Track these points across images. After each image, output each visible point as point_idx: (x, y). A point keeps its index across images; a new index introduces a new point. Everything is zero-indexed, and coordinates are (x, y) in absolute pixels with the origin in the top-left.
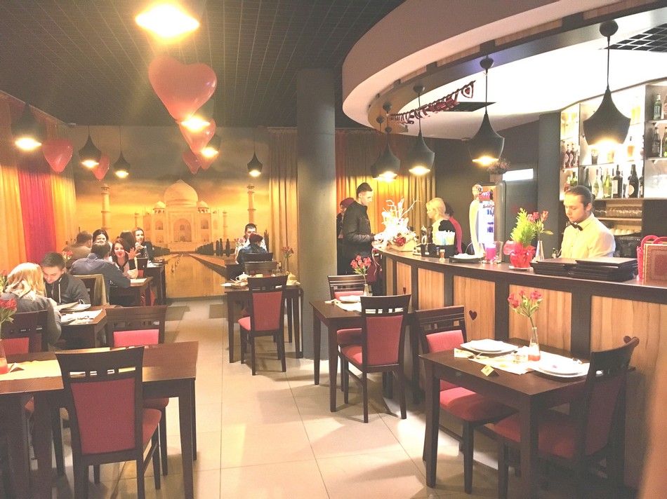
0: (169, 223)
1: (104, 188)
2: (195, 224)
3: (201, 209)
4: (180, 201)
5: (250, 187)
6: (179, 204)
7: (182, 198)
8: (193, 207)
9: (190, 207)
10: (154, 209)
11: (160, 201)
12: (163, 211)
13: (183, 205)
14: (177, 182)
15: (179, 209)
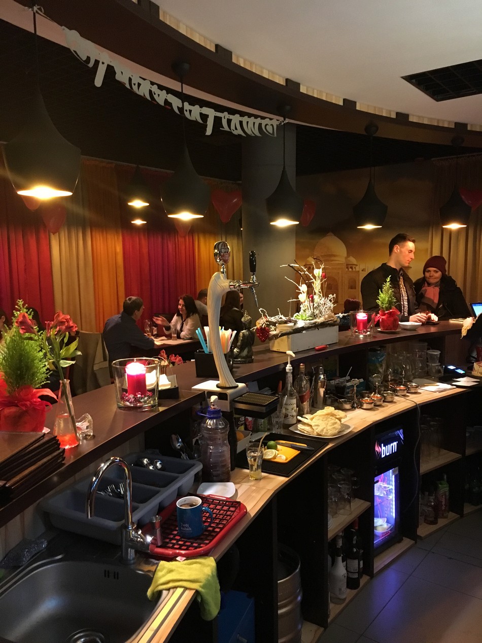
2: (342, 282)
4: (330, 256)
6: (328, 261)
7: (330, 254)
8: (342, 264)
9: (339, 264)
10: (304, 265)
11: (310, 257)
12: (313, 268)
13: (332, 261)
14: (327, 235)
15: (327, 265)
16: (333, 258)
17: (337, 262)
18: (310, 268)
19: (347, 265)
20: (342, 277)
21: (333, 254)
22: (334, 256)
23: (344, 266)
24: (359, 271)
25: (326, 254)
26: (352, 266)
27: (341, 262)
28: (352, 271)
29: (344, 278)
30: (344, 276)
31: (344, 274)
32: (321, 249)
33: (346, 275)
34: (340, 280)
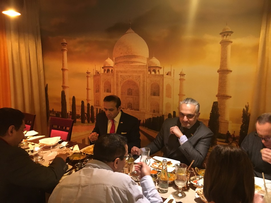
0: (117, 85)
1: (63, 44)
2: (143, 87)
3: (152, 68)
4: (130, 57)
5: (225, 33)
6: (128, 62)
7: (130, 54)
8: (143, 66)
9: (139, 66)
10: (103, 68)
11: (109, 58)
12: (112, 70)
13: (132, 63)
14: (127, 32)
15: (127, 68)
16: (133, 60)
17: (138, 64)
18: (108, 70)
19: (149, 67)
20: (144, 81)
21: (134, 54)
22: (135, 56)
23: (146, 70)
24: (163, 75)
25: (125, 55)
26: (154, 68)
27: (143, 64)
28: (155, 75)
29: (145, 83)
30: (146, 80)
31: (146, 78)
32: (120, 49)
33: (148, 79)
34: (141, 85)
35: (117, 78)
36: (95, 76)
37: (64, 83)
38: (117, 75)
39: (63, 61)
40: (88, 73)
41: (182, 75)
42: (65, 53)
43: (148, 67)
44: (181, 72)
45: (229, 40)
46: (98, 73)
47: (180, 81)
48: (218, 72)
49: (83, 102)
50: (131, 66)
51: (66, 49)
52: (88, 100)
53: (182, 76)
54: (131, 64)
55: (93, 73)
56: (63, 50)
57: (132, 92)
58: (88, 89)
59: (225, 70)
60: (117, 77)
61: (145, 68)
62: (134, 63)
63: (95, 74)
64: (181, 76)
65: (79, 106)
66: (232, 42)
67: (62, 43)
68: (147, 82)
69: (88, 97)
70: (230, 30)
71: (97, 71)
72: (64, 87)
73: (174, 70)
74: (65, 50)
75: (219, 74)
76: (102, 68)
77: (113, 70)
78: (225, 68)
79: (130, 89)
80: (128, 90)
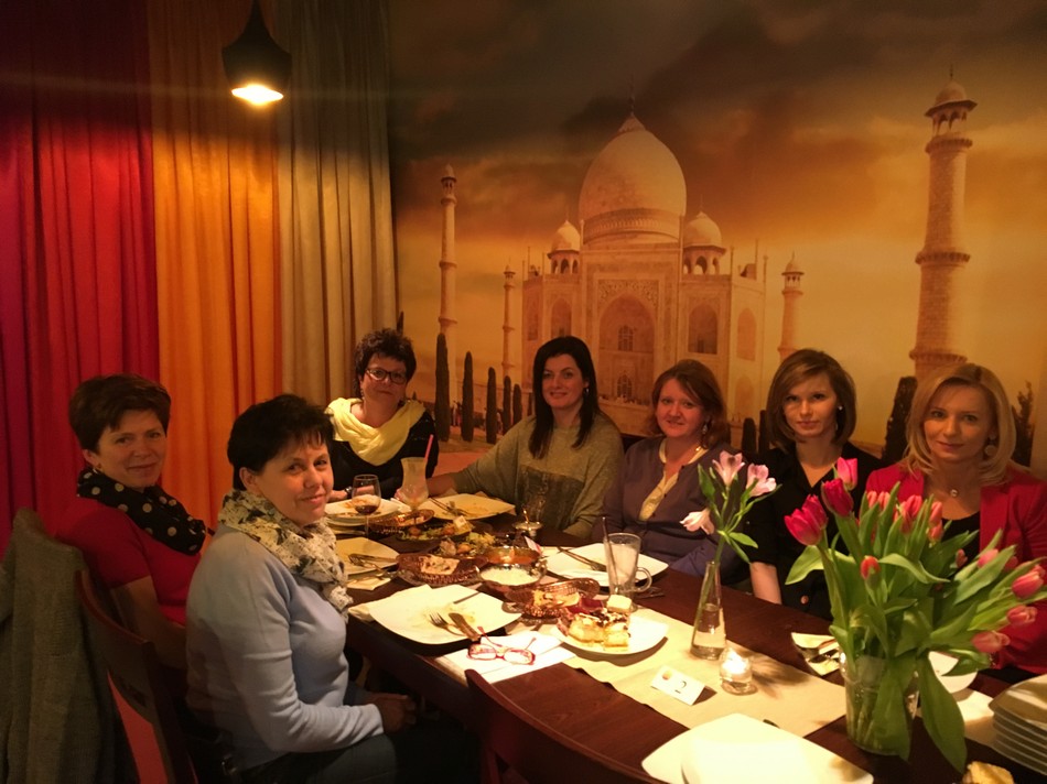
2: (668, 322)
3: (695, 254)
4: (627, 217)
5: (945, 111)
6: (622, 234)
7: (629, 206)
8: (669, 245)
9: (657, 246)
10: (550, 256)
11: (567, 223)
12: (575, 263)
13: (635, 237)
14: (621, 130)
15: (619, 254)
16: (639, 224)
17: (652, 240)
18: (565, 264)
19: (685, 250)
20: (668, 301)
21: (640, 206)
22: (642, 213)
23: (676, 259)
24: (729, 278)
25: (615, 208)
26: (702, 254)
27: (667, 240)
28: (706, 277)
29: (673, 306)
30: (674, 296)
31: (674, 288)
32: (600, 189)
33: (680, 294)
34: (661, 316)
35: (590, 289)
36: (526, 285)
37: (443, 309)
38: (590, 279)
39: (444, 237)
40: (509, 274)
41: (792, 275)
42: (451, 210)
43: (681, 250)
44: (790, 266)
45: (961, 137)
46: (536, 274)
47: (786, 298)
48: (918, 261)
49: (492, 373)
50: (632, 247)
51: (452, 196)
52: (505, 366)
53: (791, 281)
54: (631, 238)
55: (521, 275)
56: (445, 202)
57: (631, 338)
58: (506, 329)
59: (944, 255)
60: (588, 287)
61: (675, 252)
62: (640, 236)
63: (526, 278)
64: (789, 279)
65: (482, 386)
66: (968, 143)
67: (443, 180)
68: (678, 304)
69: (506, 355)
70: (965, 98)
71: (533, 267)
72: (444, 322)
73: (766, 258)
74: (449, 200)
75: (923, 269)
76: (546, 257)
77: (579, 262)
78: (944, 247)
79: (626, 328)
80: (620, 332)
